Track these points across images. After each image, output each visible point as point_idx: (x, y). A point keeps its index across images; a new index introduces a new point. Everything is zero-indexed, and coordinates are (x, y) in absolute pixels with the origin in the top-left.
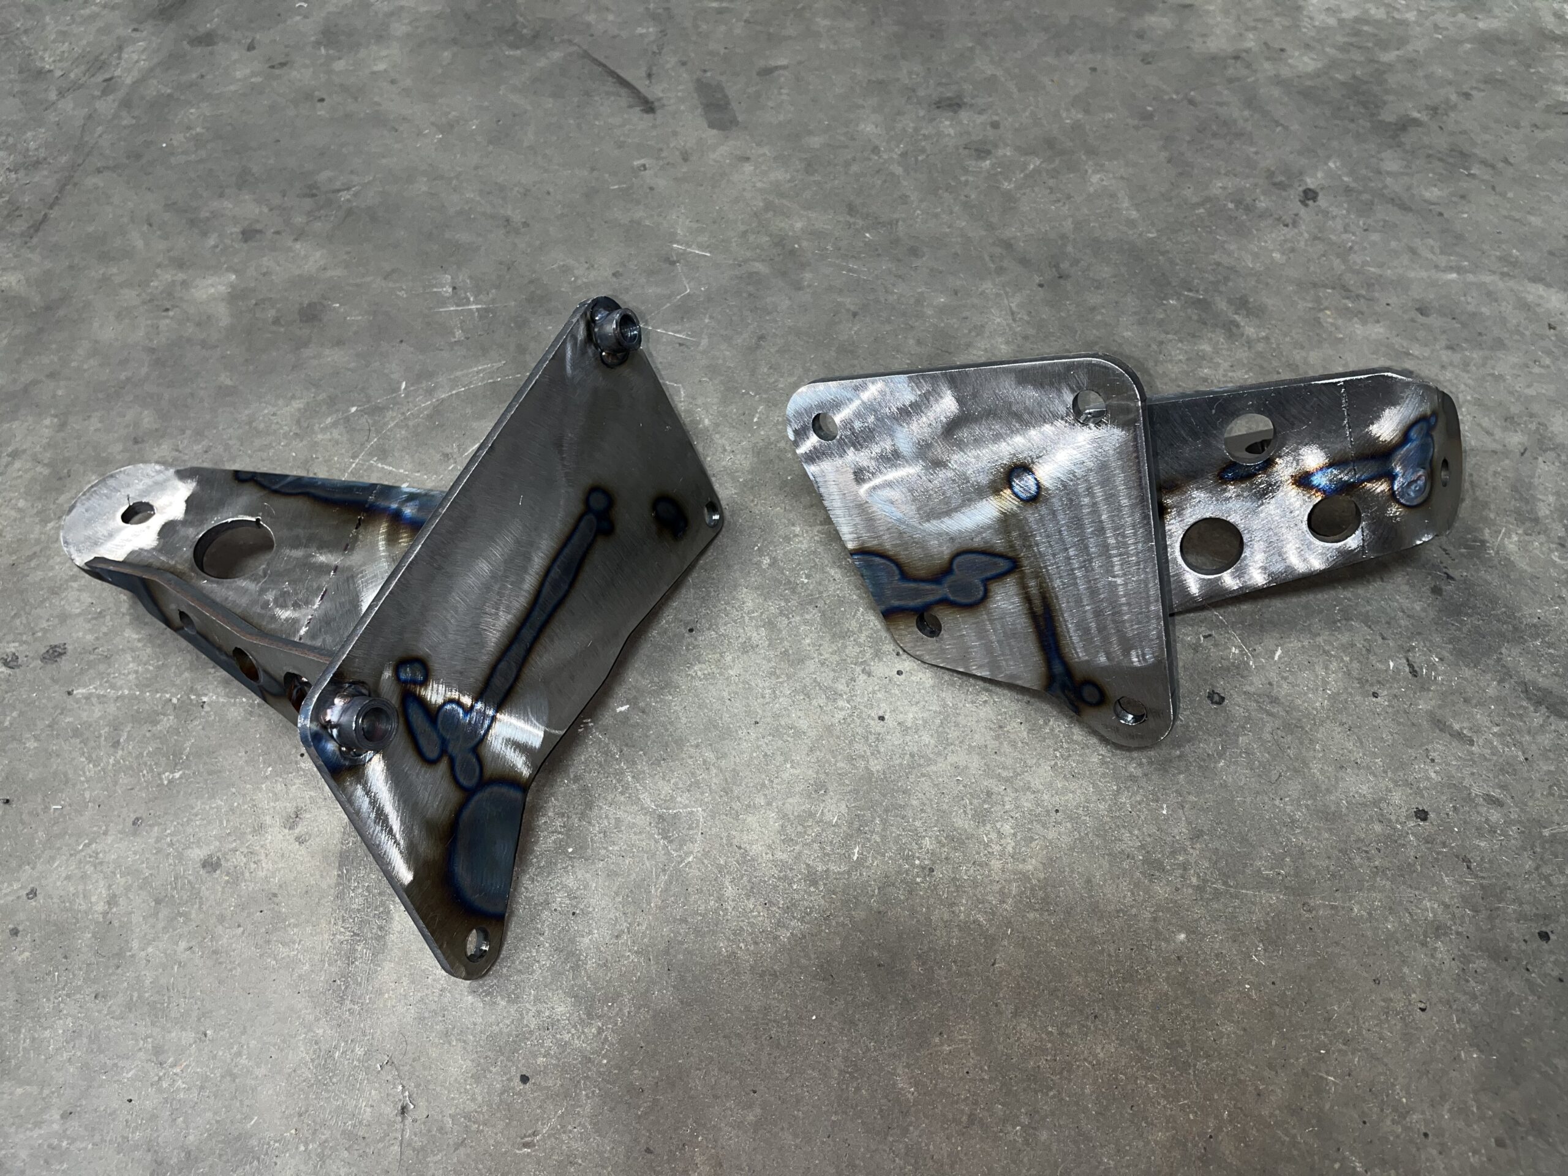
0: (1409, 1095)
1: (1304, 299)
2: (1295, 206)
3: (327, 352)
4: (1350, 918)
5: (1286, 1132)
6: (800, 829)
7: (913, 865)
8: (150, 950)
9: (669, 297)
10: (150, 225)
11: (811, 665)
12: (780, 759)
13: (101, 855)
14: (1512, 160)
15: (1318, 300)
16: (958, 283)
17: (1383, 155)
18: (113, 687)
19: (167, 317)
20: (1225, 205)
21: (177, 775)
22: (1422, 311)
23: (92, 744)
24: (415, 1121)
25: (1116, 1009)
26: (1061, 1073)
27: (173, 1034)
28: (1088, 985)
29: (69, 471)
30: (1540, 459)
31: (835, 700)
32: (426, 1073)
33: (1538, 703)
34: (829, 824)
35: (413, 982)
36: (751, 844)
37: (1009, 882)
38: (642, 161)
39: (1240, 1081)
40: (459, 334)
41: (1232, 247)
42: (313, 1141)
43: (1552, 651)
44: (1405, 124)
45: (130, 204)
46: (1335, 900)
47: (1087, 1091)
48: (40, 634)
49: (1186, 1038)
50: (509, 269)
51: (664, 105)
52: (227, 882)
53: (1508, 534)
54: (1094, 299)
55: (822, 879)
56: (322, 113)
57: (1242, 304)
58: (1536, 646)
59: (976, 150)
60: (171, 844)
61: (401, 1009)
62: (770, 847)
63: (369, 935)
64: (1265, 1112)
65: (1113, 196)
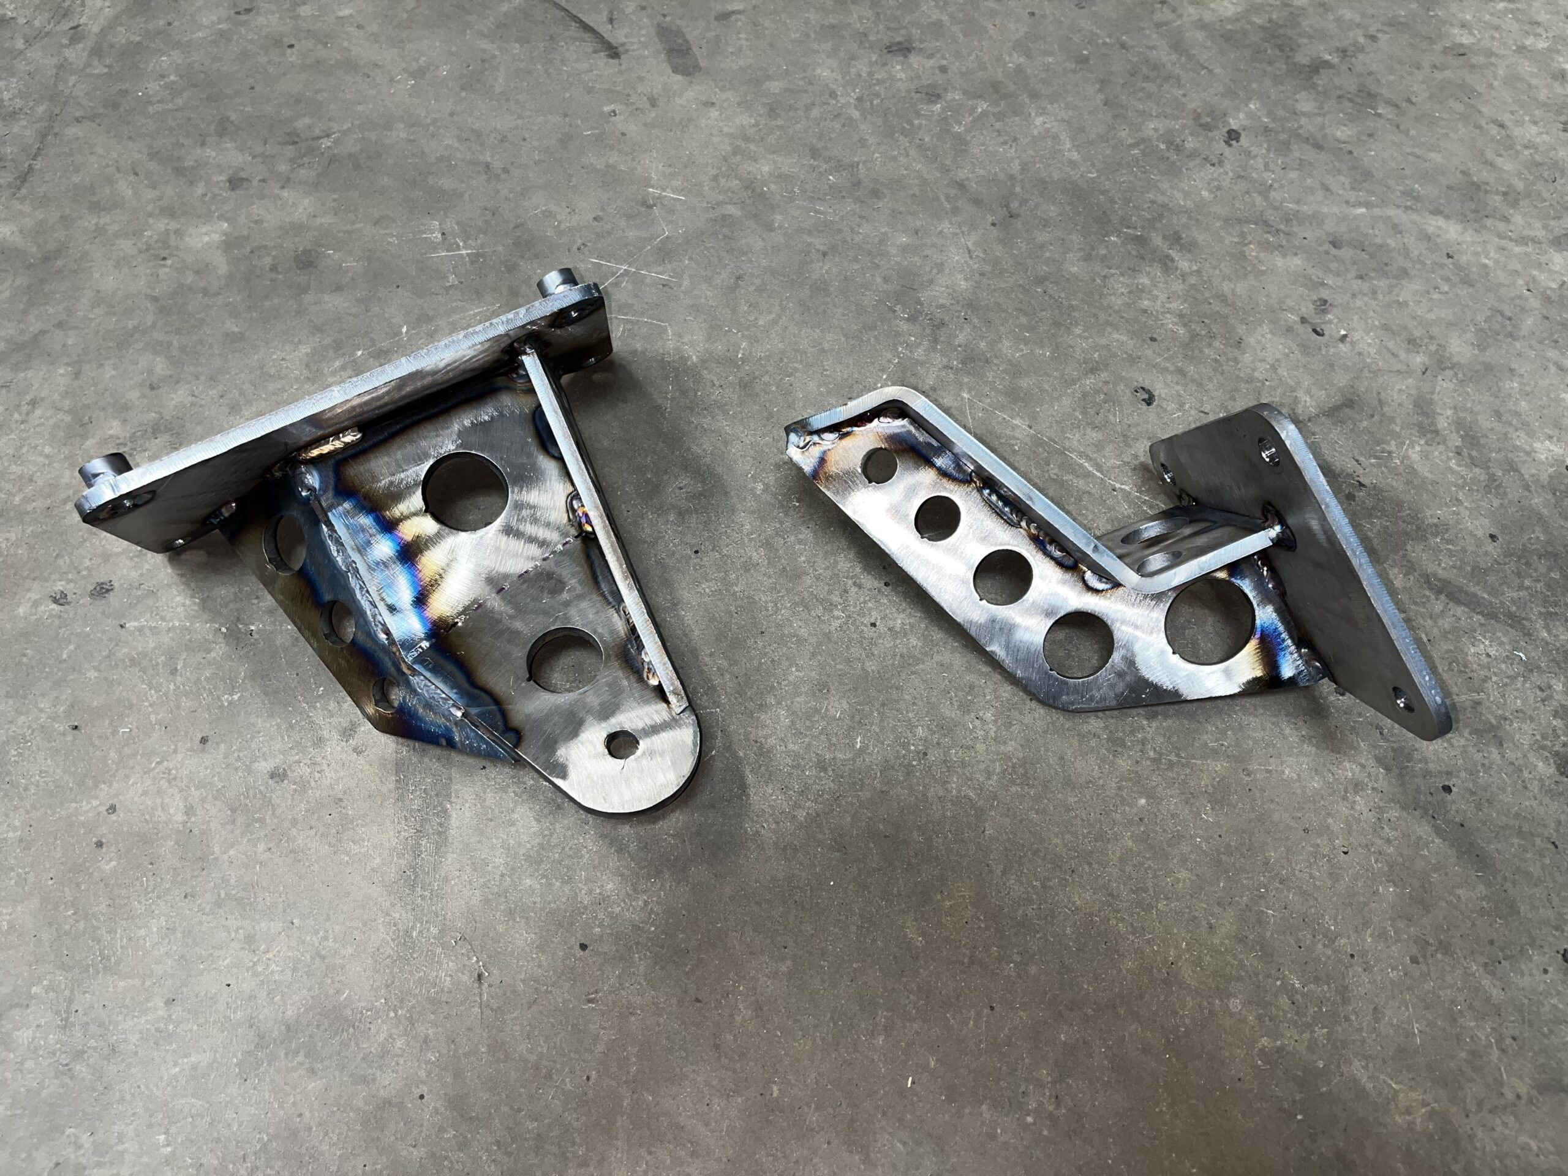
0: (1336, 924)
1: (1230, 234)
2: (1220, 147)
3: (327, 298)
4: (1283, 780)
5: (1235, 958)
6: (808, 723)
7: (909, 751)
8: (231, 852)
9: (650, 239)
10: (136, 174)
11: (808, 581)
12: (786, 663)
13: (173, 772)
14: (1414, 100)
15: (1242, 235)
16: (918, 223)
17: (1298, 97)
18: (163, 619)
19: (164, 266)
20: (1157, 146)
21: (236, 697)
22: (1335, 244)
23: (151, 672)
24: (490, 986)
25: (1090, 864)
26: (1045, 918)
27: (263, 925)
28: (1066, 845)
29: (90, 418)
30: (1440, 378)
31: (831, 611)
32: (496, 945)
33: (1439, 592)
34: (834, 718)
35: (475, 870)
36: (766, 737)
37: (993, 761)
38: (612, 107)
39: (1196, 918)
40: (452, 279)
41: (1165, 185)
42: (402, 1008)
43: (1450, 547)
44: (1317, 67)
45: (114, 155)
46: (1269, 765)
47: (1068, 931)
48: (85, 573)
49: (1150, 884)
50: (494, 214)
51: (627, 51)
52: (295, 790)
53: (1412, 445)
54: (1042, 237)
55: (830, 765)
56: (293, 59)
57: (1175, 239)
58: (1436, 543)
59: (927, 94)
60: (239, 759)
61: (467, 892)
62: (782, 740)
63: (431, 831)
64: (1216, 941)
65: (1055, 137)
